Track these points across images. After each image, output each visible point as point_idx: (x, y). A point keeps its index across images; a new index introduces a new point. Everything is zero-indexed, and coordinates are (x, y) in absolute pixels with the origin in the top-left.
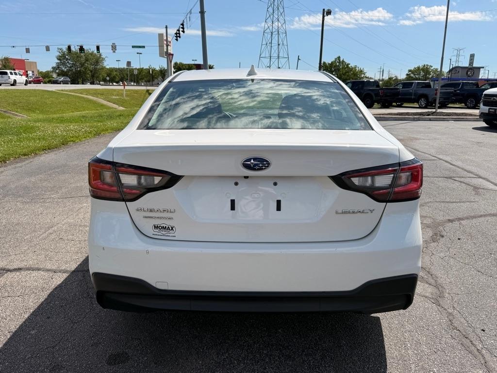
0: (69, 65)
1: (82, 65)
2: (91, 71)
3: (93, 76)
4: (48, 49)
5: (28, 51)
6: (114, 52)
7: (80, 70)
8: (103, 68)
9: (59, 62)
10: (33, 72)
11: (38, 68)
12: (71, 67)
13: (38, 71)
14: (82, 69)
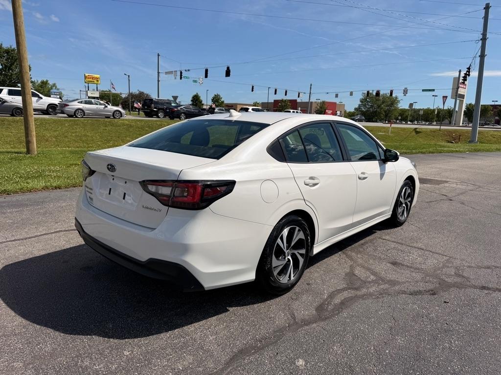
0: (368, 107)
1: (379, 106)
2: (385, 112)
3: (386, 116)
4: (351, 94)
5: (337, 96)
6: (405, 95)
7: (376, 111)
8: (396, 109)
9: (361, 103)
10: (341, 112)
11: (346, 109)
12: (369, 108)
13: (345, 111)
14: (378, 110)
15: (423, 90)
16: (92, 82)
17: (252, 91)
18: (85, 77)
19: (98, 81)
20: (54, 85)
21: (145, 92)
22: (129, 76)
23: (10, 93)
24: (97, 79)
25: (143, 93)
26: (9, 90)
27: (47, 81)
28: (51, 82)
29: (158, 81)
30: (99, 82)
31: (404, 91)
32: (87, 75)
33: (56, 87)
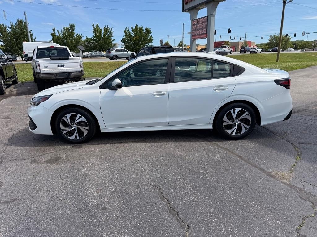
15: (314, 33)
17: (220, 38)
31: (303, 33)
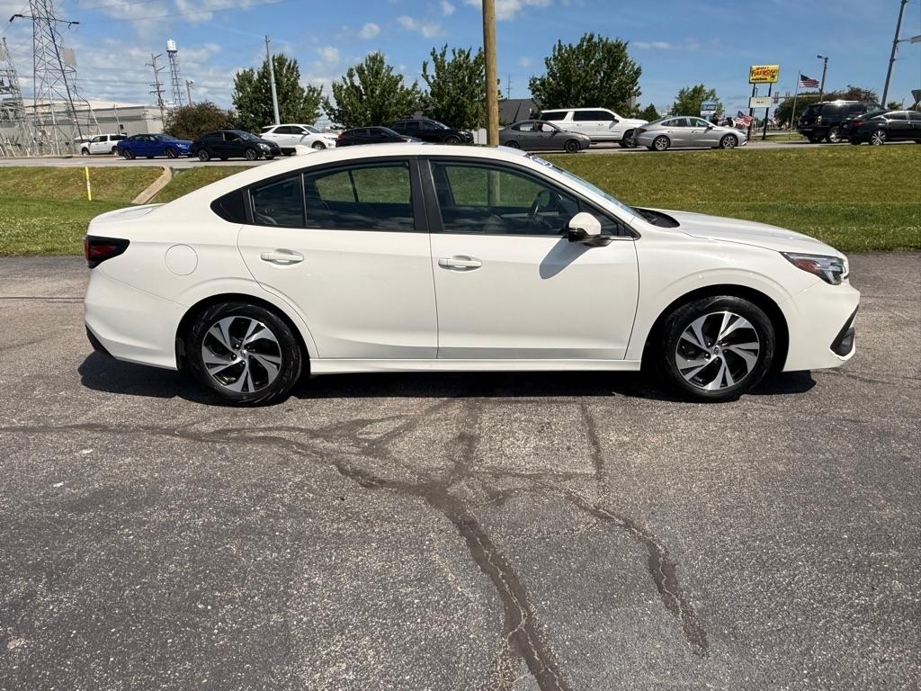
16: (763, 81)
18: (752, 72)
19: (773, 77)
20: (713, 92)
21: (864, 89)
22: (826, 59)
23: (577, 117)
24: (773, 73)
25: (859, 90)
26: (576, 113)
27: (702, 86)
28: (707, 89)
29: (892, 60)
30: (775, 80)
32: (754, 67)
33: (714, 96)
